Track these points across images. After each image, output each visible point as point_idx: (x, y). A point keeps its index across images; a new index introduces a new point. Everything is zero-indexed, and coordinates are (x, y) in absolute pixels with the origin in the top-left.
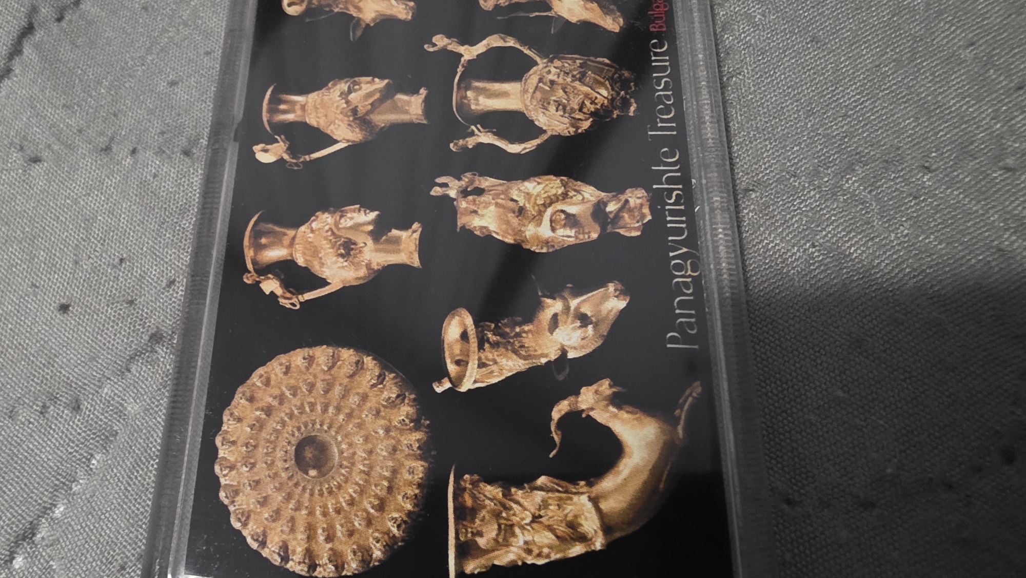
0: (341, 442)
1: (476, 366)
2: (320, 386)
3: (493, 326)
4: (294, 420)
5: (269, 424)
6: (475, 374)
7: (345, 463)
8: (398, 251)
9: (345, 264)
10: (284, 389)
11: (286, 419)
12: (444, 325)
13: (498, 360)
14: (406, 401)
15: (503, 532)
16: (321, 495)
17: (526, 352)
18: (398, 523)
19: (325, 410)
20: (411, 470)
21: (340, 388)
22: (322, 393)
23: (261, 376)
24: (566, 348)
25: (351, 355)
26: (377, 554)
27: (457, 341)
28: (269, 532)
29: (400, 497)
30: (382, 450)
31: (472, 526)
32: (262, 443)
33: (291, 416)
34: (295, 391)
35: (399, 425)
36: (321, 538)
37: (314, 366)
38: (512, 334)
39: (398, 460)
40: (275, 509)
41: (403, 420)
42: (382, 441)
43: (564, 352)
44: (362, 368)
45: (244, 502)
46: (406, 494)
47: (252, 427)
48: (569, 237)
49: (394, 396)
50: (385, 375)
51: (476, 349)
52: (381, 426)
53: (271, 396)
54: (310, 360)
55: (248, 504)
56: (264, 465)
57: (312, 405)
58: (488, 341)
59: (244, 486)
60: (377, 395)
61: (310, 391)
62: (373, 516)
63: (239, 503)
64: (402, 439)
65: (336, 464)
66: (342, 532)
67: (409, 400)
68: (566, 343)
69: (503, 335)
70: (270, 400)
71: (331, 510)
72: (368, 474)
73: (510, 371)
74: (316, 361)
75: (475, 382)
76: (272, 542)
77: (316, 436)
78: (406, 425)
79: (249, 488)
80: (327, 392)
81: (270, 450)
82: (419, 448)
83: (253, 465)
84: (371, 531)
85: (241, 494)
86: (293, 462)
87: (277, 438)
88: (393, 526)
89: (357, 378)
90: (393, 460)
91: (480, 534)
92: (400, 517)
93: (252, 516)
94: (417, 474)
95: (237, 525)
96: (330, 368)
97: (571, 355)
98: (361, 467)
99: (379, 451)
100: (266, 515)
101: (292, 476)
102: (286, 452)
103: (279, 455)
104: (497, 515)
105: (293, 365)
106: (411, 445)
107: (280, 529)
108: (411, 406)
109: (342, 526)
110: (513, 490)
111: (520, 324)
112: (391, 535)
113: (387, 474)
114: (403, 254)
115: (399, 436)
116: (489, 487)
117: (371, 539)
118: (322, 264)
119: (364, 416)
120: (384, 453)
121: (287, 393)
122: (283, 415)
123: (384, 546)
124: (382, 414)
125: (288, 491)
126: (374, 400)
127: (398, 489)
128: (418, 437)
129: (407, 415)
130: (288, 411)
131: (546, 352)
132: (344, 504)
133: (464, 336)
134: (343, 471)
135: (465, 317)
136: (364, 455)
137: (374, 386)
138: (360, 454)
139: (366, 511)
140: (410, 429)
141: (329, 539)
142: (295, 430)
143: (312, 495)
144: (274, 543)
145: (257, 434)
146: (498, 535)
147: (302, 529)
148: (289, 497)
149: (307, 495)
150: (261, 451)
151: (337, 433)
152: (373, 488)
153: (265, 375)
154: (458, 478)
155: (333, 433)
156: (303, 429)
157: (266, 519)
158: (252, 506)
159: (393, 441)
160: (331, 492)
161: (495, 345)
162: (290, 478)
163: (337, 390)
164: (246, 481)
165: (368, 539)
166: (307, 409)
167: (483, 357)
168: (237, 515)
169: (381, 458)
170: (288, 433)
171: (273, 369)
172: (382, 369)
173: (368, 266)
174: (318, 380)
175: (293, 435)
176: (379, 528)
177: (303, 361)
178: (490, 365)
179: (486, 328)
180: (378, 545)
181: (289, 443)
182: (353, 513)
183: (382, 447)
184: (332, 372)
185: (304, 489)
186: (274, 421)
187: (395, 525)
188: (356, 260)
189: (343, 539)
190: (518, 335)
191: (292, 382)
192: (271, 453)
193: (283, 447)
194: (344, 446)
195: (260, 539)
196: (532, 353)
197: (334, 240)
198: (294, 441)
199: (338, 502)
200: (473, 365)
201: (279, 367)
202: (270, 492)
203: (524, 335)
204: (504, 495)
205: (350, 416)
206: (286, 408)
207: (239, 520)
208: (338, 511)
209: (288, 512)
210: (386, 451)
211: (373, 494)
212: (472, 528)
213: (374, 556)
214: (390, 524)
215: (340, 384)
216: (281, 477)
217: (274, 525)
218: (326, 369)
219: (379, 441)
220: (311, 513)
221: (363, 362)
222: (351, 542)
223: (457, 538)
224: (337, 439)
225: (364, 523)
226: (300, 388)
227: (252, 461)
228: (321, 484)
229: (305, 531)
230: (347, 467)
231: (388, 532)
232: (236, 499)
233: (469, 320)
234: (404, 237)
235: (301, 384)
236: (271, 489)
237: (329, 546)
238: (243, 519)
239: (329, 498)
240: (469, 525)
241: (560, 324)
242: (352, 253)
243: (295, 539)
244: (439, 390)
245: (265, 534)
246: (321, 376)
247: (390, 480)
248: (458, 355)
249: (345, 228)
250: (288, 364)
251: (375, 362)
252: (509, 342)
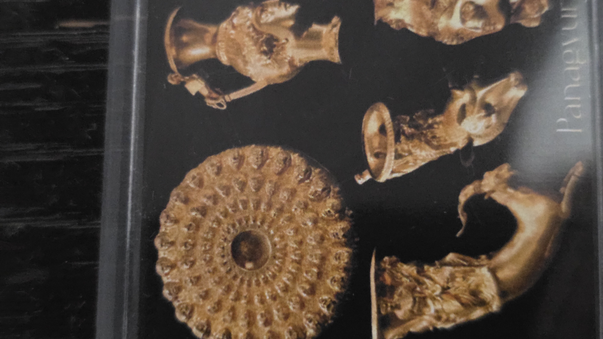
0: (273, 236)
1: (393, 158)
2: (251, 184)
3: (408, 118)
4: (229, 218)
5: (205, 224)
6: (392, 165)
7: (278, 254)
8: (318, 47)
9: (269, 61)
10: (217, 189)
11: (221, 217)
12: (364, 120)
13: (413, 151)
14: (331, 194)
15: (417, 305)
16: (258, 284)
17: (437, 142)
18: (328, 303)
19: (257, 206)
20: (337, 256)
21: (270, 185)
22: (254, 190)
23: (194, 178)
24: (473, 137)
25: (279, 153)
26: (310, 332)
27: (376, 134)
28: (212, 322)
29: (328, 281)
30: (311, 241)
31: (391, 300)
32: (200, 241)
33: (226, 214)
34: (227, 190)
35: (326, 216)
36: (260, 323)
37: (245, 165)
38: (426, 126)
39: (326, 248)
40: (216, 300)
41: (329, 211)
42: (311, 232)
43: (470, 141)
44: (290, 165)
45: (187, 297)
46: (334, 278)
47: (189, 227)
48: (476, 28)
49: (320, 190)
50: (311, 171)
51: (393, 142)
52: (310, 218)
53: (205, 196)
54: (240, 160)
55: (191, 299)
56: (203, 262)
57: (245, 203)
58: (404, 133)
59: (186, 282)
60: (305, 190)
61: (242, 190)
62: (305, 299)
63: (183, 298)
64: (329, 229)
65: (270, 256)
66: (278, 316)
67: (334, 192)
68: (473, 132)
69: (417, 127)
70: (204, 200)
71: (268, 298)
72: (299, 262)
73: (423, 160)
74: (246, 160)
75: (393, 172)
76: (216, 330)
77: (250, 232)
78: (332, 216)
79: (191, 284)
80: (258, 189)
81: (208, 248)
82: (344, 236)
83: (193, 263)
84: (304, 313)
85: (183, 290)
86: (230, 257)
87: (214, 236)
88: (324, 307)
89: (286, 175)
90: (321, 248)
91: (398, 307)
92: (330, 298)
93: (196, 309)
94: (343, 260)
95: (182, 318)
96: (260, 166)
97: (477, 143)
98: (293, 257)
99: (308, 241)
100: (209, 307)
101: (230, 270)
102: (223, 248)
103: (216, 252)
104: (412, 290)
105: (224, 166)
106: (337, 234)
107: (222, 319)
108: (336, 198)
109: (278, 310)
110: (426, 267)
111: (433, 115)
112: (322, 314)
113: (316, 261)
114: (323, 50)
115: (326, 226)
116: (405, 267)
117: (304, 320)
118: (246, 63)
119: (293, 210)
120: (314, 243)
121: (221, 193)
122: (218, 214)
123: (316, 325)
124: (310, 207)
125: (227, 283)
126: (302, 194)
127: (326, 274)
128: (342, 226)
129: (333, 207)
130: (222, 210)
131: (454, 141)
132: (279, 291)
133: (382, 130)
134: (277, 262)
135: (383, 111)
136: (295, 246)
137: (301, 181)
138: (291, 245)
139: (299, 295)
140: (336, 220)
141: (267, 323)
142: (230, 227)
143: (249, 285)
144: (218, 331)
145: (194, 233)
146: (413, 306)
147: (242, 316)
148: (228, 289)
149: (245, 286)
150: (200, 249)
151: (270, 227)
152: (305, 274)
153: (198, 177)
154: (379, 260)
155: (266, 228)
156: (238, 225)
157: (209, 310)
158: (195, 300)
159: (321, 232)
160: (266, 281)
161: (410, 137)
162: (228, 272)
163: (268, 187)
164: (187, 278)
165: (302, 320)
166: (241, 207)
167: (399, 149)
168: (181, 309)
169: (311, 247)
170: (224, 230)
171: (205, 171)
172: (308, 165)
173: (291, 63)
174: (249, 179)
175: (229, 232)
176: (311, 309)
177: (233, 161)
178: (405, 156)
179: (401, 121)
180: (311, 325)
181: (225, 240)
182: (287, 298)
183: (311, 238)
184: (262, 170)
185: (242, 281)
186: (210, 220)
187: (325, 306)
188: (279, 57)
189: (280, 322)
190: (431, 126)
191: (225, 182)
192: (209, 250)
193: (220, 244)
194: (276, 239)
195: (205, 329)
196: (442, 143)
197: (256, 37)
198: (230, 237)
199: (273, 290)
200: (390, 157)
201: (210, 168)
202: (210, 286)
203: (436, 126)
204: (419, 272)
205: (281, 210)
206: (220, 207)
207: (184, 313)
208: (274, 298)
209: (228, 303)
210: (315, 241)
211: (304, 280)
212: (391, 303)
213: (308, 334)
214: (320, 305)
215: (270, 182)
216: (220, 272)
217: (216, 315)
218: (256, 167)
219: (308, 232)
220: (250, 301)
221: (290, 159)
222: (287, 324)
223: (379, 312)
224: (269, 233)
225: (297, 306)
226: (233, 187)
227: (192, 259)
228: (257, 275)
229: (246, 318)
230: (279, 258)
231: (319, 313)
232: (180, 295)
233: (387, 114)
234: (324, 32)
235: (233, 184)
236: (212, 284)
237: (267, 329)
238: (188, 313)
239: (265, 287)
240: (389, 300)
241: (468, 114)
242: (275, 50)
243: (237, 326)
244: (360, 181)
245: (209, 324)
246: (252, 175)
247: (319, 267)
248: (376, 148)
249: (266, 24)
250: (218, 164)
251: (301, 159)
252: (422, 133)
